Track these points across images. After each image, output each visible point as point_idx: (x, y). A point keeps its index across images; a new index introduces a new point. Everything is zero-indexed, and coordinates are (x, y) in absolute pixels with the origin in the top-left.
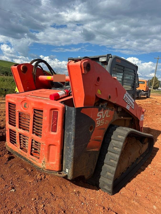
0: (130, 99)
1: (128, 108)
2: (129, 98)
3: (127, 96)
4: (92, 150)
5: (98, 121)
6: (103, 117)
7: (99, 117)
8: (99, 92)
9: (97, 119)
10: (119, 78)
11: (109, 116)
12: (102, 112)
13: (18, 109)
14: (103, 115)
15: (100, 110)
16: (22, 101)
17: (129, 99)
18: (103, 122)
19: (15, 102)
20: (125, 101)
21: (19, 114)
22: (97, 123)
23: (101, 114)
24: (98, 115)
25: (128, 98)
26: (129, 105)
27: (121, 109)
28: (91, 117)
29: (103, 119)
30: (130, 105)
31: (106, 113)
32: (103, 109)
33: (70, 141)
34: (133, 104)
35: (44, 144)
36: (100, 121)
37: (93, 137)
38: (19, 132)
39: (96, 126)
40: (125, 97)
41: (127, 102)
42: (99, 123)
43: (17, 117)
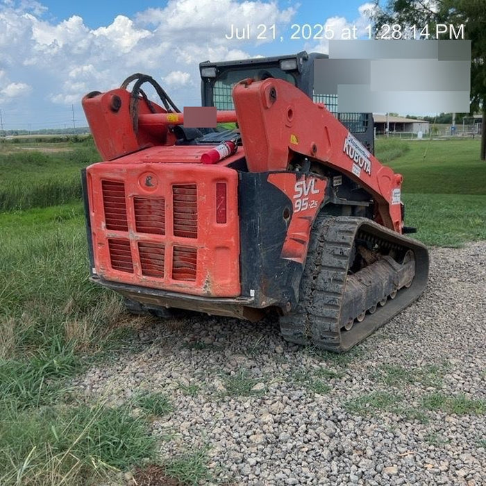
0: (360, 150)
1: (356, 171)
2: (357, 147)
3: (351, 144)
4: (290, 259)
5: (297, 201)
6: (306, 193)
7: (298, 193)
8: (293, 140)
9: (295, 197)
10: (329, 105)
11: (317, 191)
12: (303, 182)
13: (132, 192)
14: (305, 189)
15: (298, 178)
16: (140, 172)
17: (357, 150)
18: (306, 204)
19: (123, 178)
20: (349, 156)
21: (135, 202)
22: (296, 206)
23: (302, 186)
24: (297, 189)
25: (354, 148)
26: (357, 164)
27: (341, 180)
28: (284, 191)
29: (306, 196)
30: (361, 166)
31: (310, 185)
32: (304, 176)
33: (253, 236)
34: (367, 161)
35: (206, 248)
36: (300, 200)
37: (291, 232)
38: (137, 239)
39: (295, 211)
40: (346, 146)
41: (352, 157)
42: (299, 206)
43: (130, 209)
